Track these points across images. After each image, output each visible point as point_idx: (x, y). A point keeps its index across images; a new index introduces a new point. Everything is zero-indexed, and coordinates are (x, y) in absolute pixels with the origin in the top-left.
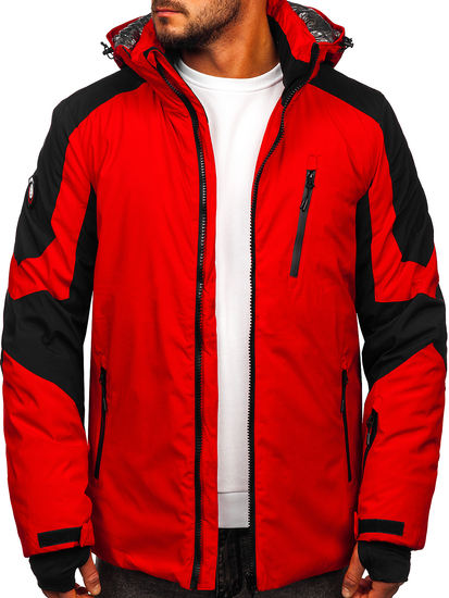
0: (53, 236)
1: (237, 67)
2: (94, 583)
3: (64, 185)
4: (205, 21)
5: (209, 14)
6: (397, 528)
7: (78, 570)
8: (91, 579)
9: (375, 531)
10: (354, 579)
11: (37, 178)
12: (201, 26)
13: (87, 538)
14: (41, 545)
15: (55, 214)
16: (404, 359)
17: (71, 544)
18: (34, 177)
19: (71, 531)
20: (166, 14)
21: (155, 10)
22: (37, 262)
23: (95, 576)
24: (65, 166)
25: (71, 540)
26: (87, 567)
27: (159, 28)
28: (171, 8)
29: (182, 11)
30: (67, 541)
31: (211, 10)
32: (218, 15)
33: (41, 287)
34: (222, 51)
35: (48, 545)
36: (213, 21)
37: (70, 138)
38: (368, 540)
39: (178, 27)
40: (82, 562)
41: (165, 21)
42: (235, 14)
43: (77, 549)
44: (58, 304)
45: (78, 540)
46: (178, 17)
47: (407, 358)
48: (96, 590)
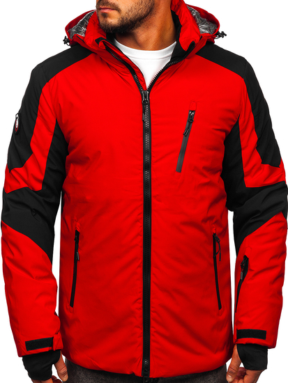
0: (31, 152)
1: (151, 44)
2: (64, 374)
3: (39, 120)
4: (131, 15)
5: (134, 11)
6: (261, 334)
7: (53, 365)
8: (62, 371)
9: (249, 337)
10: (235, 369)
11: (22, 115)
12: (129, 18)
13: (58, 344)
14: (28, 349)
15: (33, 139)
16: (264, 222)
17: (47, 349)
18: (19, 114)
19: (47, 340)
20: (106, 11)
21: (99, 8)
22: (21, 170)
23: (64, 370)
24: (39, 107)
25: (47, 346)
26: (59, 364)
27: (101, 20)
28: (109, 7)
29: (116, 9)
30: (44, 347)
31: (135, 9)
32: (140, 11)
33: (23, 185)
34: (141, 34)
35: (32, 349)
36: (136, 15)
37: (43, 90)
38: (244, 343)
39: (114, 20)
40: (56, 361)
41: (105, 15)
42: (151, 11)
43: (51, 352)
44: (35, 194)
45: (52, 345)
46: (114, 13)
47: (267, 221)
48: (65, 378)
